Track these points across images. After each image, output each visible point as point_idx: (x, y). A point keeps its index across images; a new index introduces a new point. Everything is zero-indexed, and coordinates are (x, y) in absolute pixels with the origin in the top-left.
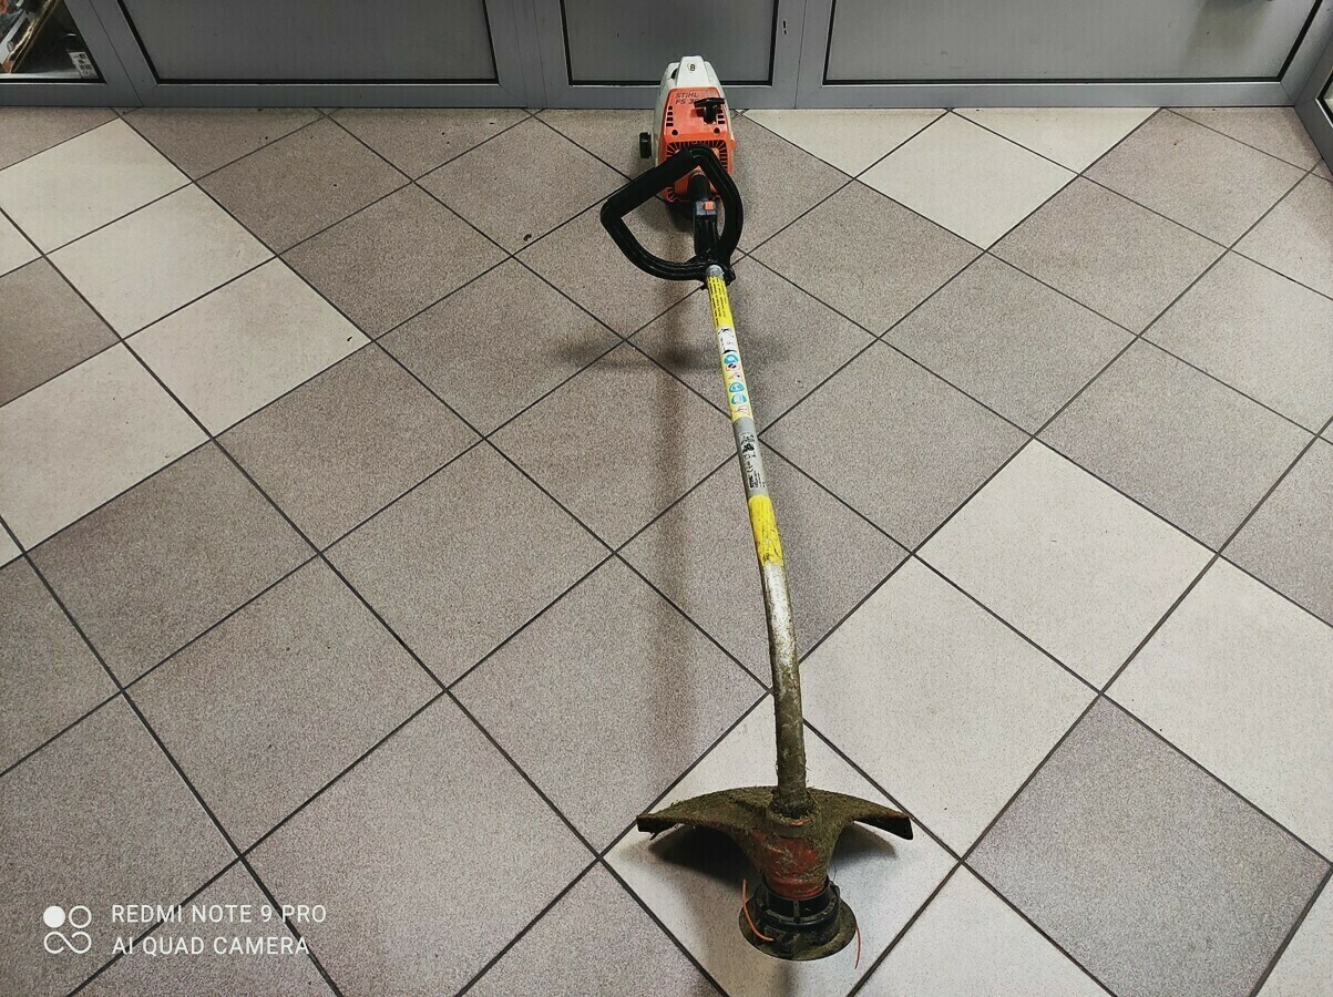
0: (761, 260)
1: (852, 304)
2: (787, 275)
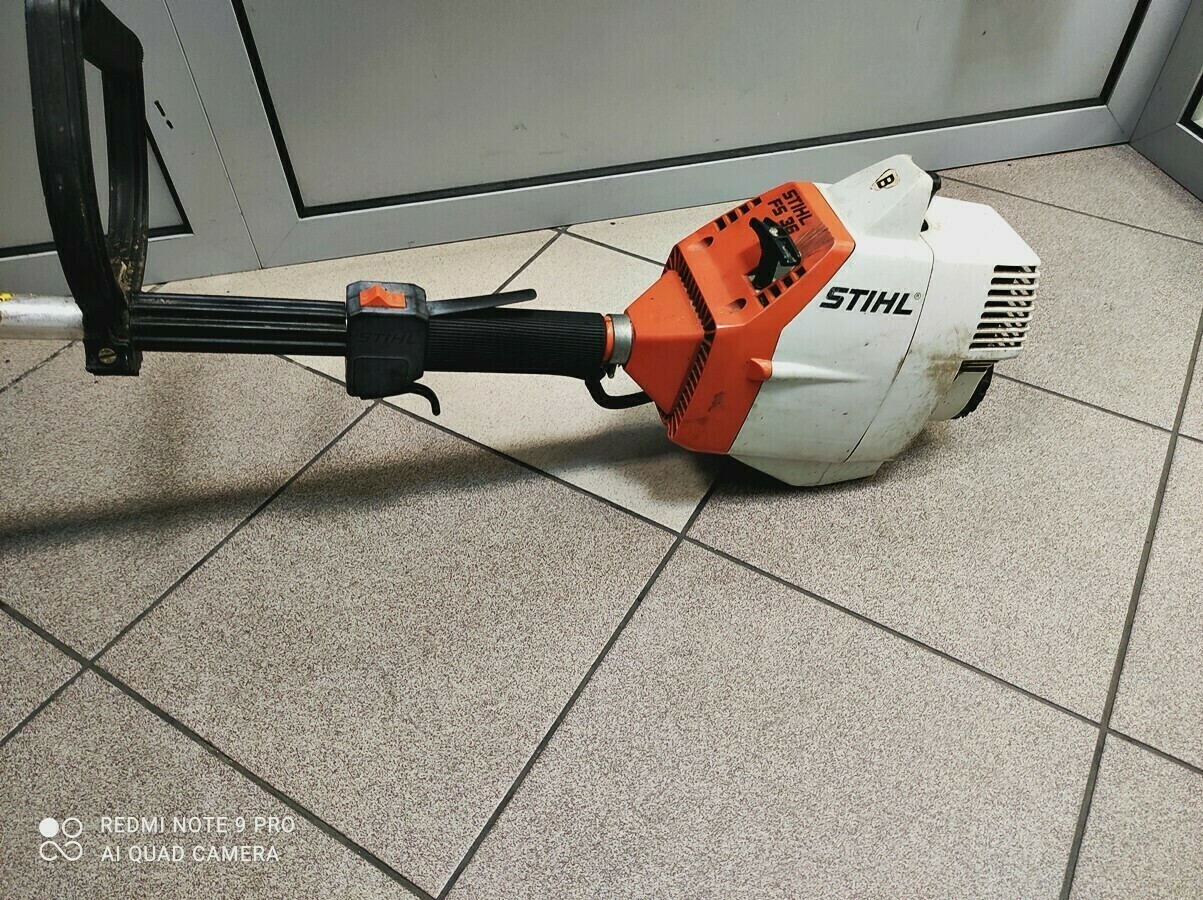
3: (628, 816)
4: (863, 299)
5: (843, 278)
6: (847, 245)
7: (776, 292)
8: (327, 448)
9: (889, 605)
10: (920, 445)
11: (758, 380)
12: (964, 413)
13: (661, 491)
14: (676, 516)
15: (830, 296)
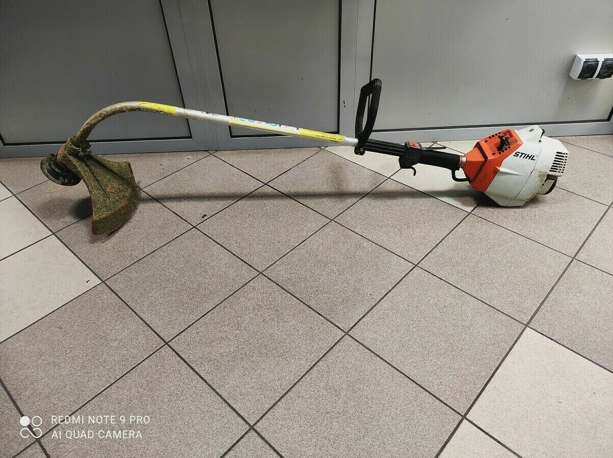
0: (341, 223)
1: (397, 246)
2: (356, 231)
3: (457, 258)
4: (523, 155)
5: (519, 150)
6: (521, 143)
7: (503, 151)
8: (377, 187)
11: (496, 172)
12: (548, 192)
13: (464, 204)
14: (469, 209)
15: (516, 154)
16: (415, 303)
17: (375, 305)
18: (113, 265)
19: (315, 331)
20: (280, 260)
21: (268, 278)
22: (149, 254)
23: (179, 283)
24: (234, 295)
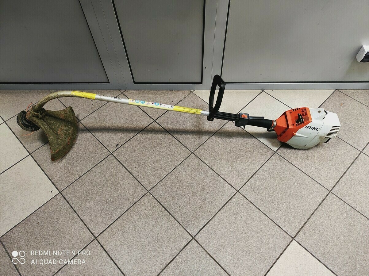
2: (206, 162)
3: (262, 187)
5: (309, 125)
6: (311, 120)
7: (299, 125)
8: (222, 127)
9: (304, 169)
10: (318, 145)
11: (293, 135)
12: (325, 143)
13: (273, 144)
14: (275, 149)
15: (307, 127)
16: (233, 219)
17: (211, 219)
18: (65, 180)
19: (176, 236)
20: (160, 182)
21: (152, 195)
22: (85, 173)
23: (102, 196)
24: (133, 207)
